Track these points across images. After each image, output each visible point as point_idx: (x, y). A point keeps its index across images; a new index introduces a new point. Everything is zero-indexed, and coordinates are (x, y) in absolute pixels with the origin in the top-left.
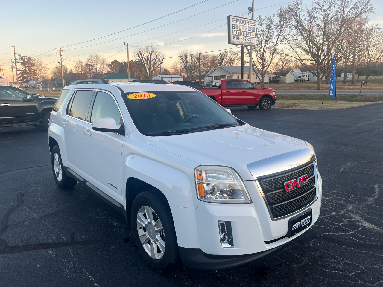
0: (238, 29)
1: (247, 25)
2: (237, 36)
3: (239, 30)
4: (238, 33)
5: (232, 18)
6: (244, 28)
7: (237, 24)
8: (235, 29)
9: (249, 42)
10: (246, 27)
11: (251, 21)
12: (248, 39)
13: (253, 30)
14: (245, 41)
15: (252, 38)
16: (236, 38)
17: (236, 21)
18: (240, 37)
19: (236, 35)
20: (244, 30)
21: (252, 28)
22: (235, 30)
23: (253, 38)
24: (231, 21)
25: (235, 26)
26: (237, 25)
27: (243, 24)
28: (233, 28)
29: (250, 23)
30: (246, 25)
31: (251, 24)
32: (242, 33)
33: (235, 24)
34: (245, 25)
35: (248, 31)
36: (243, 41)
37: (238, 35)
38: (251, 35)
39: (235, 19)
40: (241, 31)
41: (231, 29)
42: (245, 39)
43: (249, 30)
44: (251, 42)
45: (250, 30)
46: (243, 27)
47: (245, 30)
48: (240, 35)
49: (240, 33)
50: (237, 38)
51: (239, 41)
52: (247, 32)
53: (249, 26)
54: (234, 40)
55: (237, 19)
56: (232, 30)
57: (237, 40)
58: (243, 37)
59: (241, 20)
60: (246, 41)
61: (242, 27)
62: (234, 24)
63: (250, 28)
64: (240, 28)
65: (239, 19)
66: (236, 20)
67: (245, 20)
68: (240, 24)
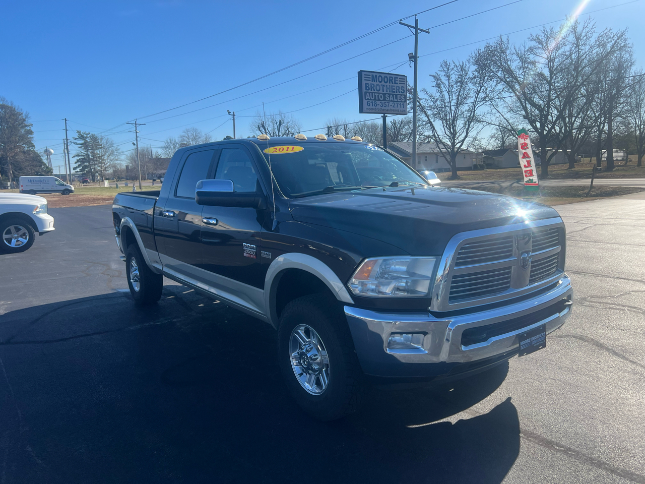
0: (374, 90)
1: (390, 83)
2: (373, 101)
3: (376, 91)
4: (375, 96)
5: (365, 75)
6: (385, 88)
7: (373, 83)
8: (370, 91)
9: (394, 109)
10: (388, 87)
11: (397, 78)
12: (393, 105)
13: (400, 90)
14: (387, 108)
15: (399, 103)
16: (371, 104)
17: (371, 79)
18: (378, 102)
19: (371, 100)
20: (385, 92)
21: (398, 88)
22: (369, 93)
23: (402, 103)
24: (363, 79)
25: (370, 87)
26: (373, 85)
27: (383, 83)
28: (366, 89)
29: (395, 80)
30: (388, 84)
31: (396, 82)
32: (381, 96)
33: (370, 83)
34: (386, 84)
35: (391, 93)
36: (383, 108)
37: (375, 99)
38: (396, 98)
39: (370, 75)
40: (379, 93)
41: (364, 90)
42: (387, 104)
43: (393, 90)
44: (397, 109)
45: (395, 91)
46: (383, 88)
47: (387, 91)
48: (379, 100)
49: (378, 96)
50: (374, 104)
51: (377, 108)
52: (389, 95)
53: (394, 85)
54: (368, 107)
55: (373, 75)
56: (366, 93)
57: (374, 107)
58: (383, 102)
59: (379, 76)
60: (389, 108)
61: (381, 87)
62: (368, 84)
63: (395, 88)
64: (378, 89)
65: (376, 76)
66: (371, 77)
67: (387, 77)
68: (378, 83)
